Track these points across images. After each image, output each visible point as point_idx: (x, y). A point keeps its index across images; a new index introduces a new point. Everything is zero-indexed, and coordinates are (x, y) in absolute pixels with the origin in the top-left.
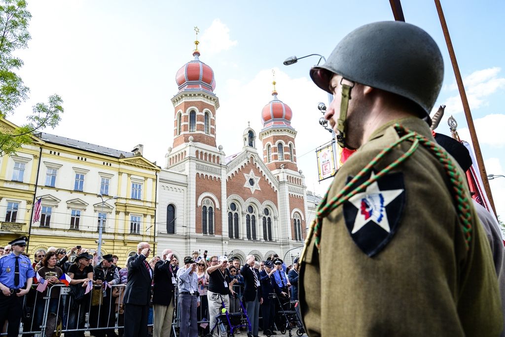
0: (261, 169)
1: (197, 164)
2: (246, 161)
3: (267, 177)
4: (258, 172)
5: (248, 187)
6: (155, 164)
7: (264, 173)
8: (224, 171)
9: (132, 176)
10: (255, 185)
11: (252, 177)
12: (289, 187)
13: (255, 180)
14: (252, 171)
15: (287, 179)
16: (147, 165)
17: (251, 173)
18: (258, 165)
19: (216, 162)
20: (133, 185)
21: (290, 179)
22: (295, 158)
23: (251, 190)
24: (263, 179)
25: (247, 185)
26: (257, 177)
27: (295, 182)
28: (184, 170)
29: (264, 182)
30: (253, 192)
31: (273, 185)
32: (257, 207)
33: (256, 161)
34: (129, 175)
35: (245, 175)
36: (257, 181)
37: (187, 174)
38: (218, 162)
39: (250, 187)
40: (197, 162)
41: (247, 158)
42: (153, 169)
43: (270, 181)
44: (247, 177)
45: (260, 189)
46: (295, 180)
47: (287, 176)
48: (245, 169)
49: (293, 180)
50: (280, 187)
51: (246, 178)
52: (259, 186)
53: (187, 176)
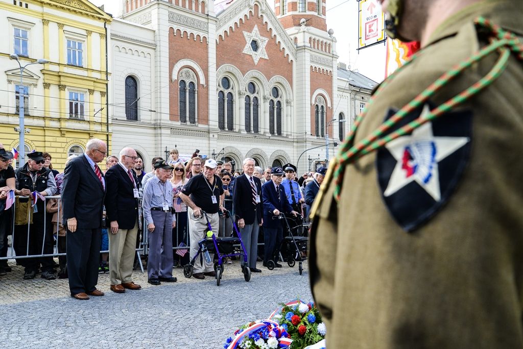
0: (270, 26)
1: (170, 13)
2: (246, 11)
3: (278, 39)
4: (265, 31)
5: (249, 53)
6: (101, 8)
7: (274, 32)
8: (212, 26)
9: (65, 28)
10: (260, 50)
11: (256, 38)
12: (311, 55)
13: (260, 43)
14: (256, 28)
15: (310, 42)
16: (88, 9)
17: (253, 31)
18: (265, 19)
19: (200, 10)
20: (69, 42)
21: (314, 43)
22: (324, 8)
23: (254, 58)
24: (273, 42)
25: (248, 49)
26: (264, 38)
27: (322, 48)
28: (149, 22)
29: (273, 46)
30: (256, 62)
31: (287, 52)
32: (262, 84)
33: (263, 13)
34: (61, 25)
35: (245, 33)
36: (263, 43)
37: (155, 28)
38: (203, 12)
39: (252, 53)
40: (171, 10)
41: (249, 5)
42: (99, 18)
43: (283, 45)
44: (249, 37)
45: (266, 57)
46: (322, 45)
47: (310, 38)
48: (245, 24)
49: (318, 45)
50: (299, 55)
51: (247, 38)
52: (265, 53)
53: (154, 31)
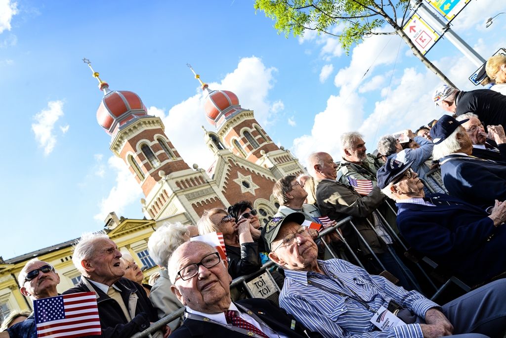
0: (246, 167)
1: (185, 195)
2: (226, 167)
3: (256, 172)
4: (246, 172)
5: (246, 191)
6: (145, 219)
7: (251, 169)
8: (215, 188)
9: (132, 246)
10: (251, 185)
11: (243, 180)
12: (283, 169)
13: (247, 181)
14: (239, 174)
15: (276, 161)
16: (138, 225)
17: (239, 176)
18: (241, 165)
19: (201, 183)
20: (139, 254)
21: (278, 160)
22: (268, 137)
23: (251, 192)
24: (254, 175)
25: (244, 190)
26: (247, 177)
27: (285, 160)
28: (176, 210)
29: (257, 178)
30: (254, 194)
31: (267, 176)
32: (267, 206)
33: (236, 161)
34: (128, 246)
35: (235, 180)
36: (249, 179)
37: (184, 211)
38: (204, 182)
39: (248, 190)
40: (185, 193)
41: (226, 162)
42: (148, 226)
43: (262, 174)
44: (239, 181)
45: (258, 187)
47: (274, 159)
48: (232, 175)
49: (281, 160)
50: (275, 173)
51: (238, 183)
52: (255, 184)
53: (184, 213)
